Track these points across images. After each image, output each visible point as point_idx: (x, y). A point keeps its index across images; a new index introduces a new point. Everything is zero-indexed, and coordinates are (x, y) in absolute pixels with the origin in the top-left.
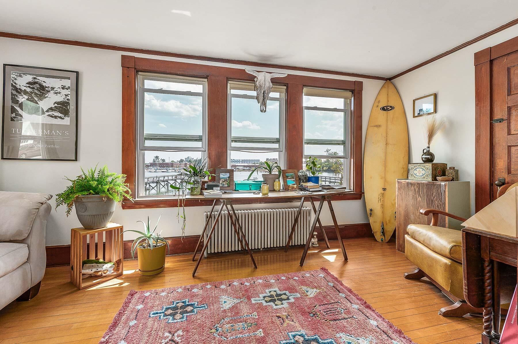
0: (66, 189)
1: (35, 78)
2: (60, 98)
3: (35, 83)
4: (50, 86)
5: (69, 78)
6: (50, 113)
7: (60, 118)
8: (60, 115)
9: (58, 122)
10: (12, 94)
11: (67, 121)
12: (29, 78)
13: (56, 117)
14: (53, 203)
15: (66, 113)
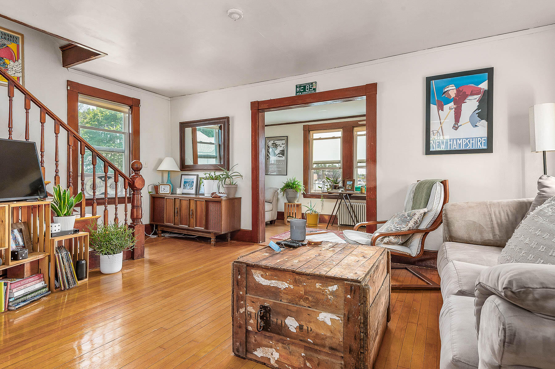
0: (283, 186)
1: (274, 142)
2: (281, 149)
3: (274, 143)
4: (279, 144)
5: (284, 140)
6: (278, 155)
7: (282, 157)
8: (282, 156)
9: (281, 159)
10: (268, 149)
11: (283, 158)
12: (272, 142)
13: (280, 157)
14: (279, 191)
15: (283, 155)
